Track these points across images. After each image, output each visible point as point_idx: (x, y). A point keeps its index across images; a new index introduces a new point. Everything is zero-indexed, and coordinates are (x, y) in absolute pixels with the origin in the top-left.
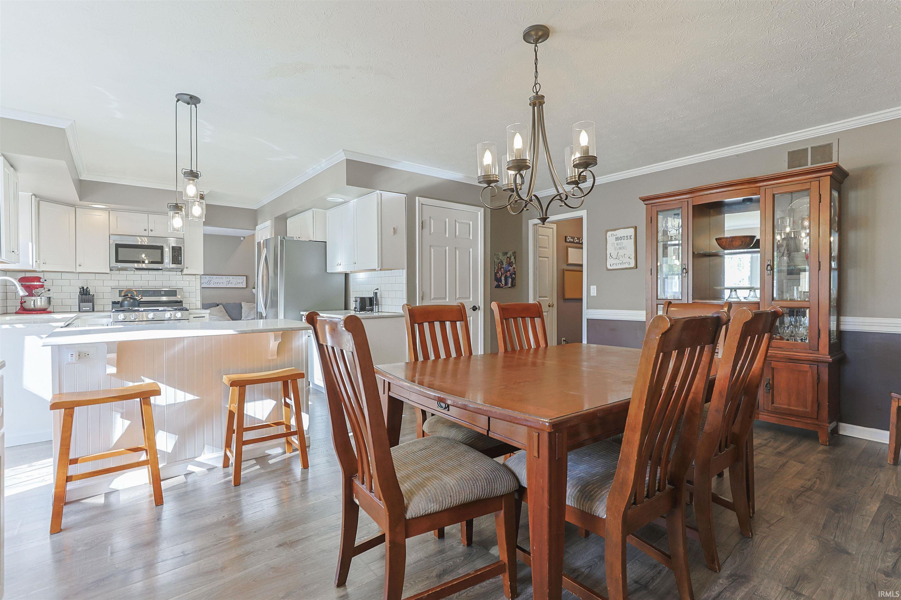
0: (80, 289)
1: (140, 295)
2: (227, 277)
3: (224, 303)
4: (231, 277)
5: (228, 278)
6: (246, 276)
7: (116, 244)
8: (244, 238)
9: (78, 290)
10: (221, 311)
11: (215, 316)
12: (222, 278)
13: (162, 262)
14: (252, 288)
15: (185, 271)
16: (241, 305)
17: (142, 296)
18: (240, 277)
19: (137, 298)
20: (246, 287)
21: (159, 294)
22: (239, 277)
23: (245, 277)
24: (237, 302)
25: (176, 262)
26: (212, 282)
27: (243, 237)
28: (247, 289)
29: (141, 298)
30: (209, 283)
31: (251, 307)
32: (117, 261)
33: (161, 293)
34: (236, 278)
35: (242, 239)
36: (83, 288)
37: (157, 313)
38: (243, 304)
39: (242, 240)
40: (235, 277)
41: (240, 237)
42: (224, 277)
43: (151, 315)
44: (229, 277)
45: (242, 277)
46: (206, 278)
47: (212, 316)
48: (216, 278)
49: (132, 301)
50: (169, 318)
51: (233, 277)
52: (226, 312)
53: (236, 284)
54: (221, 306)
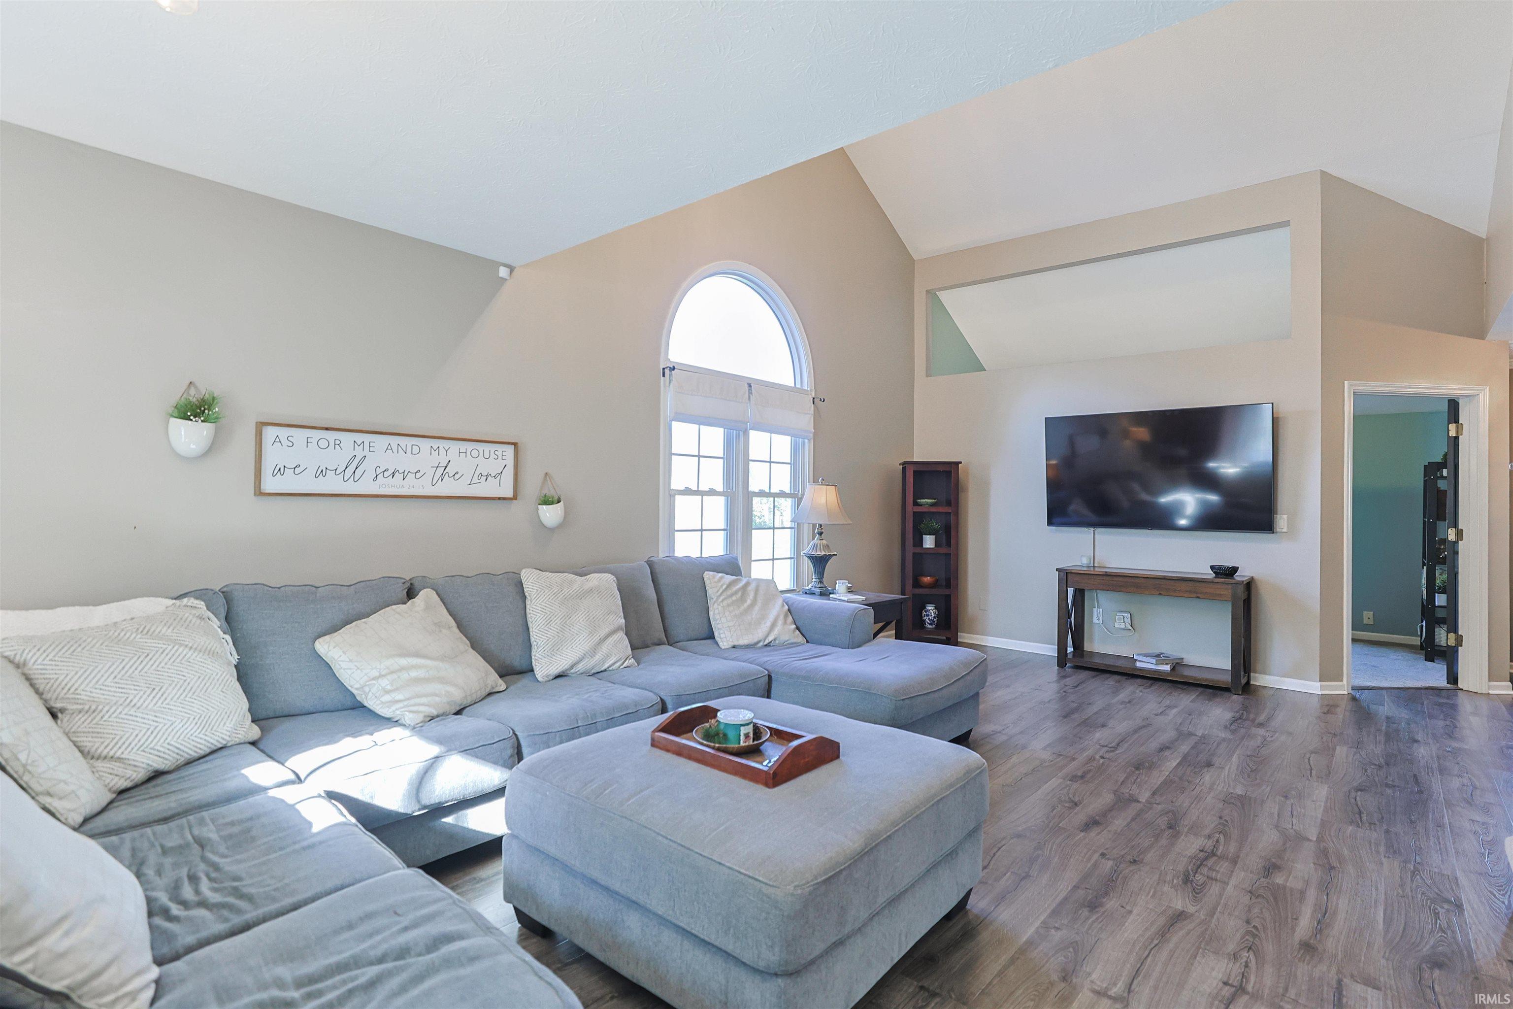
2: (435, 443)
4: (455, 446)
5: (442, 451)
6: (515, 444)
8: (511, 272)
11: (417, 655)
12: (416, 450)
16: (520, 585)
18: (491, 447)
20: (515, 497)
22: (487, 448)
23: (513, 448)
24: (500, 567)
26: (368, 466)
27: (505, 263)
28: (517, 504)
30: (354, 466)
34: (475, 454)
35: (503, 272)
38: (530, 579)
40: (470, 446)
41: (497, 265)
42: (425, 444)
44: (447, 444)
45: (499, 447)
46: (338, 444)
47: (403, 662)
48: (389, 447)
51: (463, 446)
52: (460, 626)
53: (475, 480)
54: (426, 596)
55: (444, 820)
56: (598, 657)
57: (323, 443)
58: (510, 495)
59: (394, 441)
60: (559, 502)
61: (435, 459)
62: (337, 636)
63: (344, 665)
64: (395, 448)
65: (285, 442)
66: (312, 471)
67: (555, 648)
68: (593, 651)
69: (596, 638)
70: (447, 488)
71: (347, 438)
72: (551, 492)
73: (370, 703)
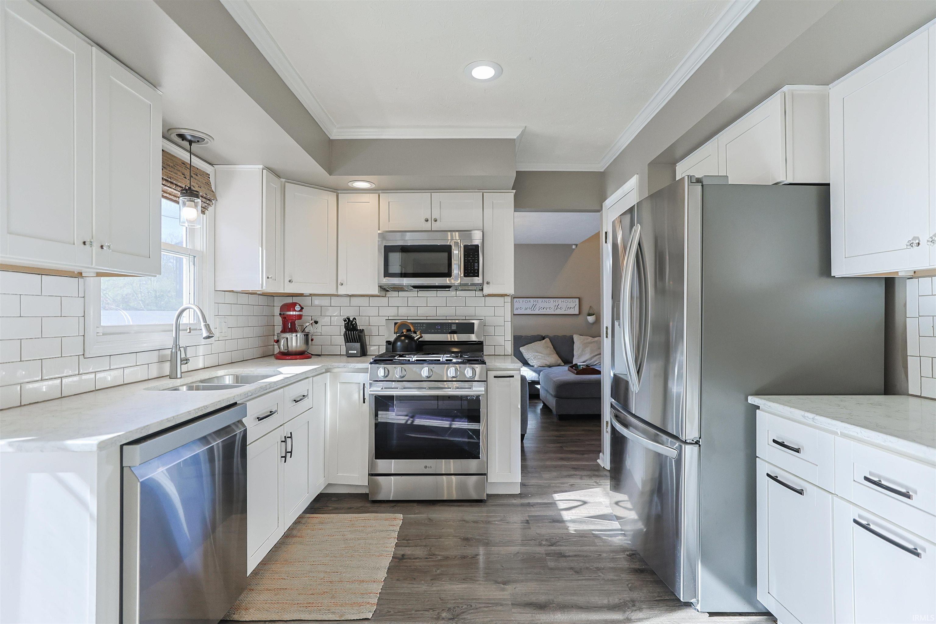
0: (345, 321)
1: (419, 332)
2: (555, 300)
3: (551, 335)
4: (560, 300)
5: (557, 302)
6: (579, 298)
7: (385, 246)
8: (576, 247)
9: (343, 323)
10: (548, 347)
11: (540, 353)
12: (549, 302)
13: (448, 274)
14: (586, 315)
15: (487, 290)
16: (573, 339)
17: (421, 333)
18: (572, 299)
19: (414, 335)
20: (579, 314)
21: (448, 329)
22: (570, 300)
23: (577, 300)
24: (568, 334)
25: (471, 273)
26: (537, 307)
27: (574, 245)
28: (580, 316)
29: (419, 336)
30: (534, 306)
31: (585, 341)
32: (387, 274)
33: (451, 327)
35: (574, 247)
36: (349, 319)
37: (436, 367)
38: (576, 338)
39: (574, 249)
40: (565, 300)
41: (572, 245)
42: (552, 300)
43: (425, 371)
44: (558, 299)
45: (574, 299)
46: (530, 301)
47: (537, 354)
48: (542, 301)
49: (407, 341)
50: (453, 377)
51: (563, 300)
52: (554, 348)
53: (567, 309)
54: (547, 340)
55: (536, 386)
56: (592, 361)
57: (526, 302)
58: (578, 313)
59: (543, 300)
60: (594, 315)
61: (555, 304)
62: (524, 347)
63: (525, 353)
64: (544, 301)
65: (518, 302)
66: (524, 309)
67: (579, 357)
68: (591, 359)
69: (592, 355)
70: (558, 312)
71: (532, 300)
72: (591, 312)
73: (529, 362)
